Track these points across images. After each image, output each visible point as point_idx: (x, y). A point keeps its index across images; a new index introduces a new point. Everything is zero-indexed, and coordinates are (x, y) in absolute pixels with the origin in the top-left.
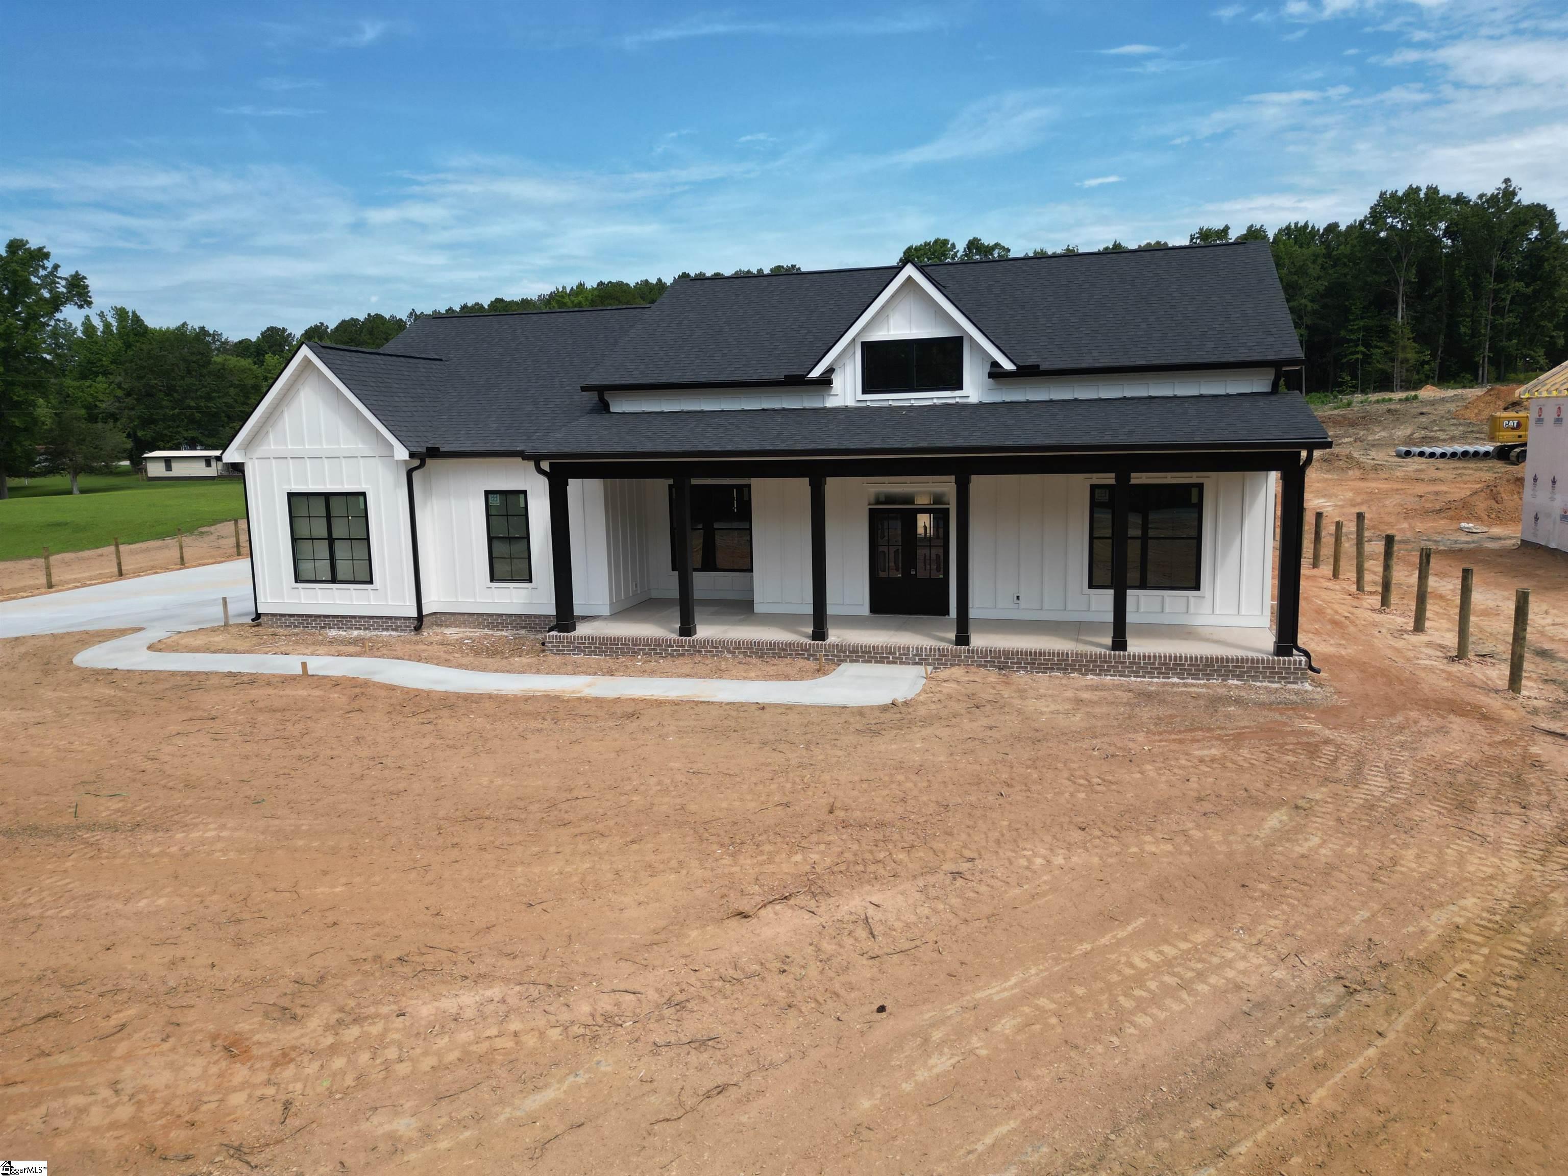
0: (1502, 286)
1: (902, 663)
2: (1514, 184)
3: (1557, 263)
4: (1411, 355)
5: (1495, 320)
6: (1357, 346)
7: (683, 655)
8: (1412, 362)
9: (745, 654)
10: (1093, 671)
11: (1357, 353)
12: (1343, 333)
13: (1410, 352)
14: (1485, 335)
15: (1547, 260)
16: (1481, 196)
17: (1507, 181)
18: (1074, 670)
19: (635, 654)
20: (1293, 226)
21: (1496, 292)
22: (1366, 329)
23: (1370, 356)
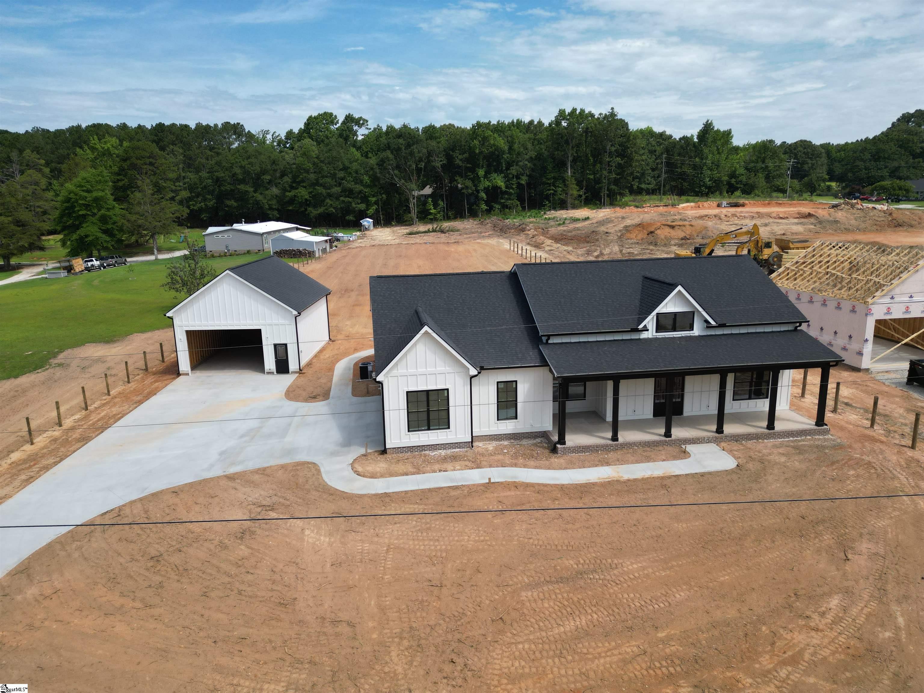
0: (611, 159)
1: (702, 443)
2: (615, 110)
3: (633, 150)
4: (575, 193)
5: (609, 176)
6: (550, 186)
7: (617, 449)
8: (575, 195)
9: (642, 446)
10: (766, 439)
11: (550, 190)
12: (544, 180)
13: (574, 191)
14: (605, 183)
15: (629, 148)
16: (600, 114)
17: (612, 109)
18: (760, 439)
19: (597, 451)
20: (515, 121)
21: (609, 162)
22: (554, 178)
23: (556, 191)
